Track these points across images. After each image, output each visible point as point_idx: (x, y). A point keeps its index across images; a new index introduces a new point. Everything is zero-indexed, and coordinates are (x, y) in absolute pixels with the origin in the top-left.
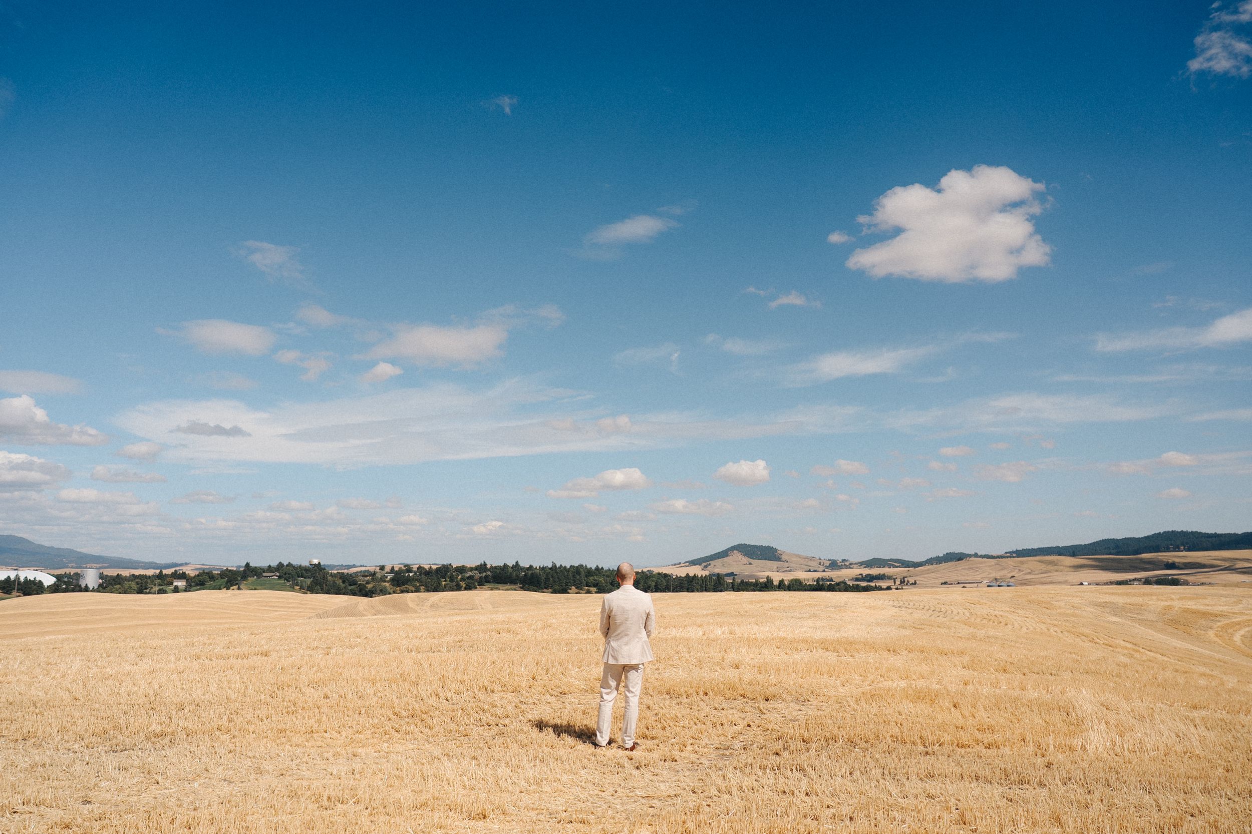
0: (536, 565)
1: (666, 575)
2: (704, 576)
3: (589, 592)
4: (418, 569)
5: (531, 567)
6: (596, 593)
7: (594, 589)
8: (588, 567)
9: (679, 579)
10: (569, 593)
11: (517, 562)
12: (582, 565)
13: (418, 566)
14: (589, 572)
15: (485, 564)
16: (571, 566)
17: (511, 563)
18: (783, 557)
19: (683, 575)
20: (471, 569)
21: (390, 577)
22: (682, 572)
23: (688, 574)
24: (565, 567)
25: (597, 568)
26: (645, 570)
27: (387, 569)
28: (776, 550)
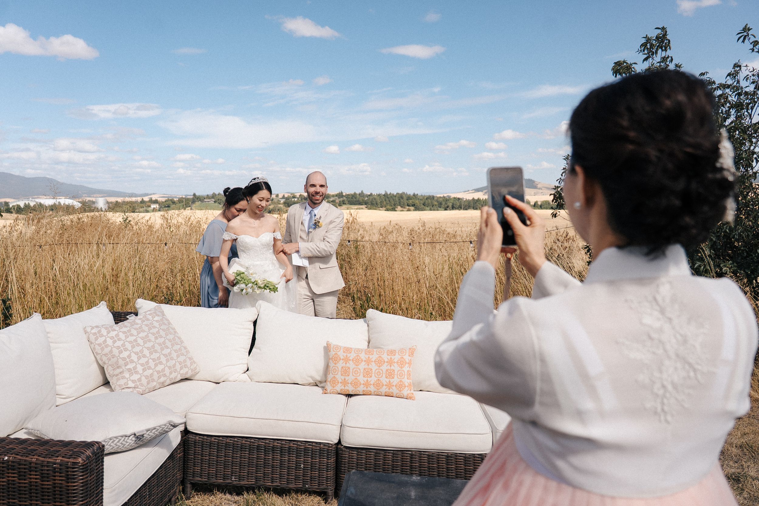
0: (375, 193)
1: (459, 199)
2: (484, 199)
3: (409, 210)
4: (300, 196)
5: (371, 194)
6: (414, 210)
7: (412, 208)
8: (408, 193)
9: (469, 201)
10: (396, 211)
11: (362, 191)
12: (404, 193)
13: (299, 194)
14: (409, 198)
15: (342, 193)
16: (397, 193)
17: (358, 192)
18: (539, 186)
19: (471, 198)
20: (333, 196)
21: (282, 201)
22: (469, 197)
23: (473, 198)
24: (393, 194)
25: (414, 195)
26: (445, 195)
27: (281, 196)
28: (534, 182)
